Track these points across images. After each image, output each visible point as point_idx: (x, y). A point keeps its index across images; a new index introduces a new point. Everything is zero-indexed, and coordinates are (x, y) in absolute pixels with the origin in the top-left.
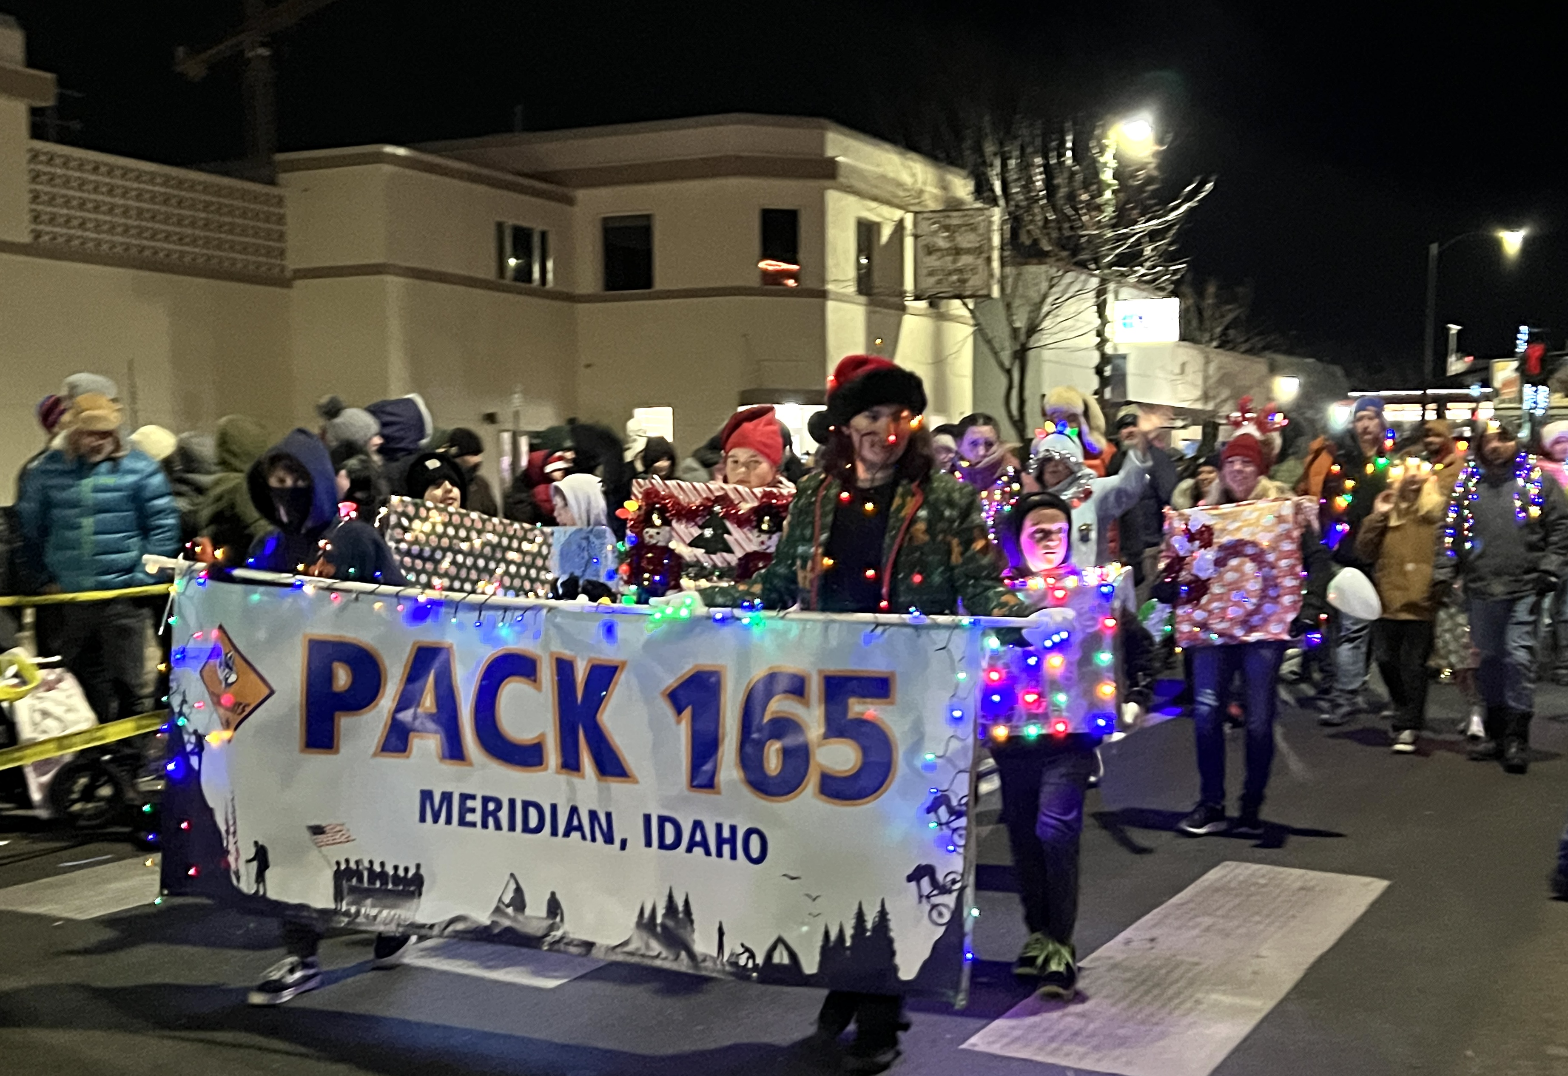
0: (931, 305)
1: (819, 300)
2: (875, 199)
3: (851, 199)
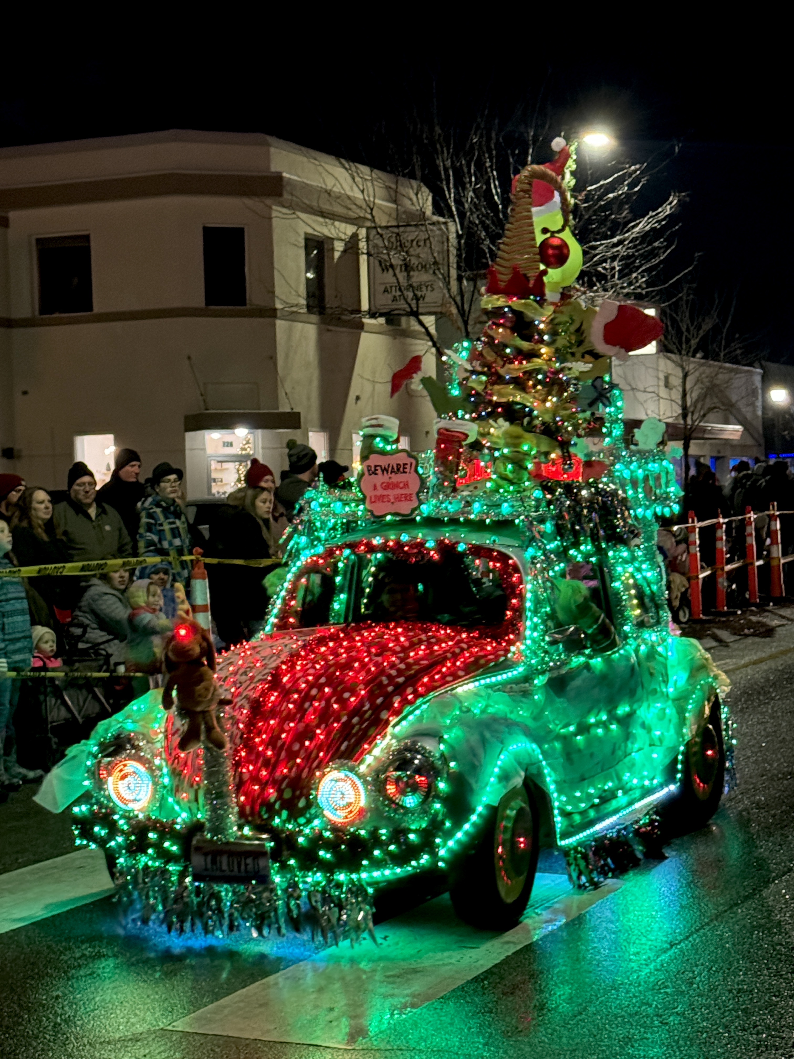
0: (388, 322)
1: (268, 320)
3: (299, 216)
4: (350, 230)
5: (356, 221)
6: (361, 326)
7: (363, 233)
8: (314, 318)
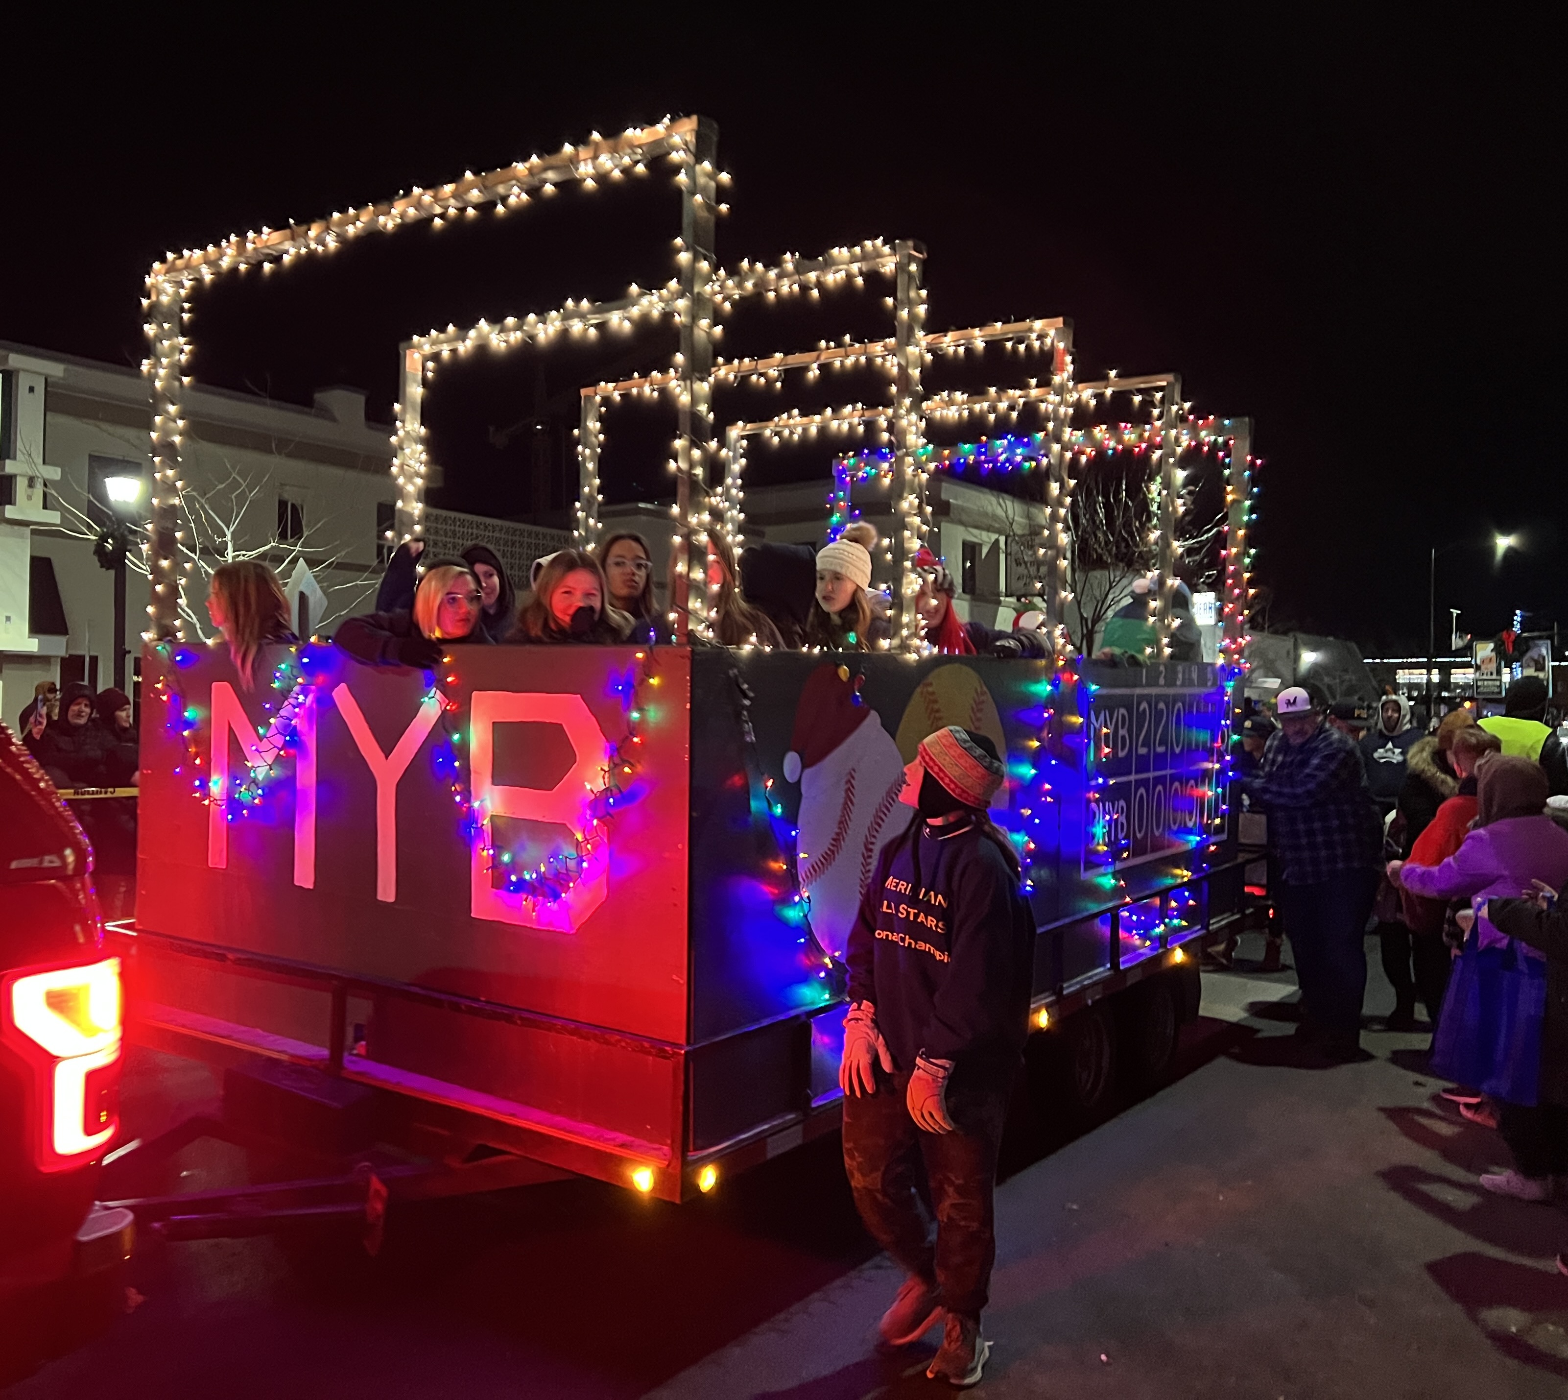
2: (976, 527)
3: (961, 529)
4: (994, 537)
5: (1000, 532)
6: (999, 603)
7: (1002, 539)
8: (967, 597)
